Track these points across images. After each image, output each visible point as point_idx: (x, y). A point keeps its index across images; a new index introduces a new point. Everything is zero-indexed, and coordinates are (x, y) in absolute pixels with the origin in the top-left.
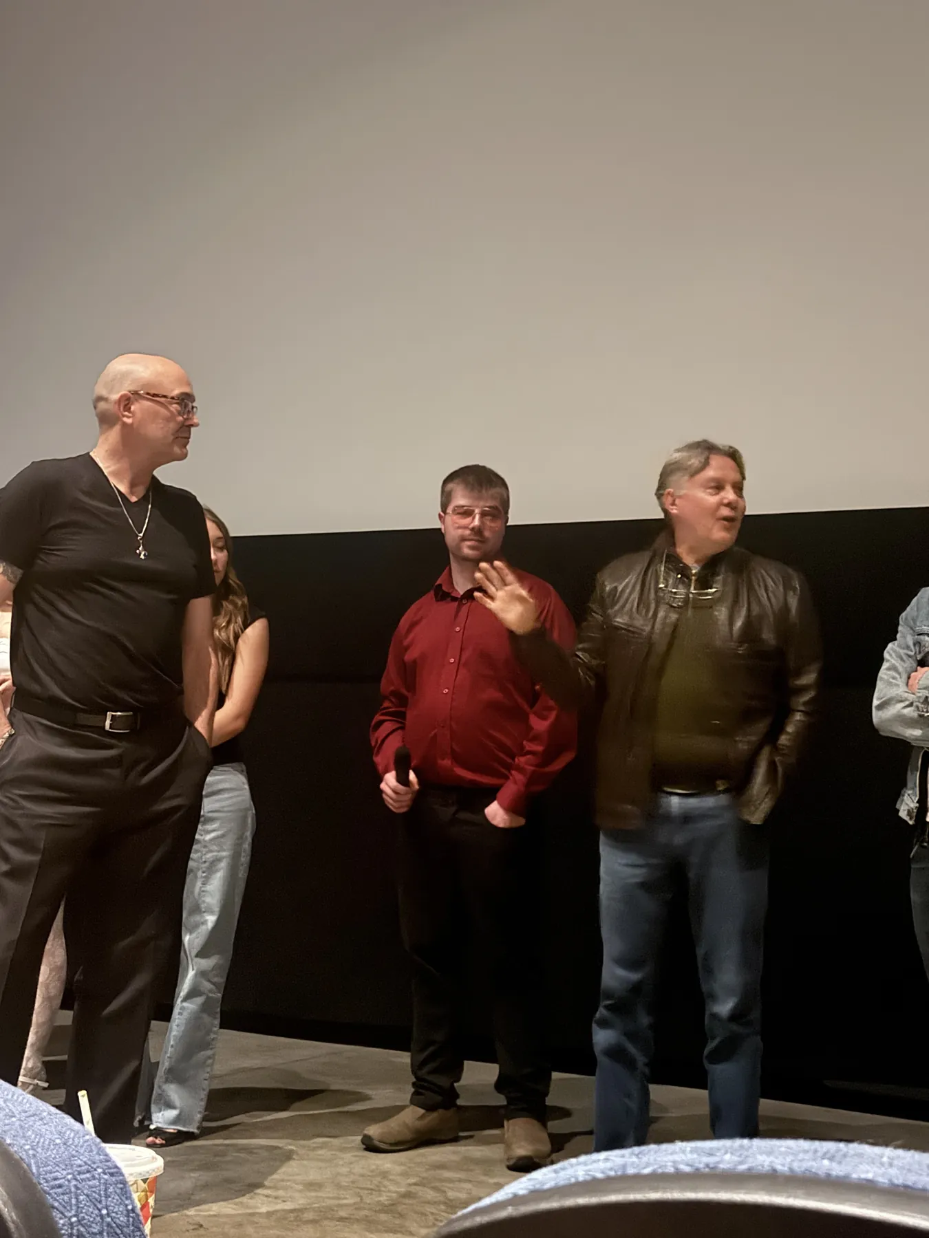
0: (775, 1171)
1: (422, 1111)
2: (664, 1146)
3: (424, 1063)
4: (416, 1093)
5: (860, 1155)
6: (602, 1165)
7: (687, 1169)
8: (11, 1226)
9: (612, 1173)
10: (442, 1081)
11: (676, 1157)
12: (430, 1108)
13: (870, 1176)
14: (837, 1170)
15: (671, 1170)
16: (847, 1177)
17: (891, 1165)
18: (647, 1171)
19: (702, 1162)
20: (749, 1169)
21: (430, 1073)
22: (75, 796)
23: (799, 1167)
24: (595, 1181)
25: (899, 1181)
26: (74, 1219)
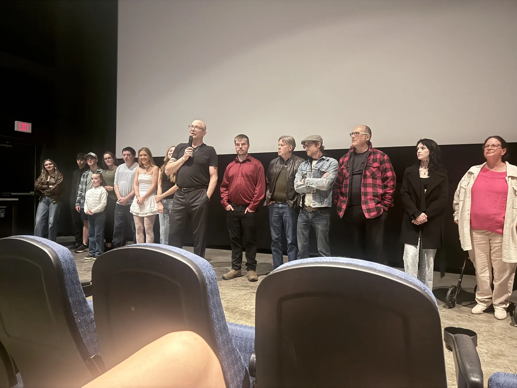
0: (327, 261)
1: (235, 271)
2: (307, 259)
3: (234, 261)
4: (233, 267)
5: (340, 259)
6: (297, 262)
7: (312, 262)
8: (197, 275)
9: (300, 263)
10: (238, 265)
11: (310, 260)
12: (236, 270)
13: (342, 262)
14: (337, 261)
15: (309, 262)
16: (339, 262)
17: (345, 260)
18: (306, 262)
19: (315, 261)
20: (323, 261)
21: (236, 263)
22: (182, 205)
23: (331, 261)
24: (297, 264)
25: (347, 262)
26: (206, 274)
